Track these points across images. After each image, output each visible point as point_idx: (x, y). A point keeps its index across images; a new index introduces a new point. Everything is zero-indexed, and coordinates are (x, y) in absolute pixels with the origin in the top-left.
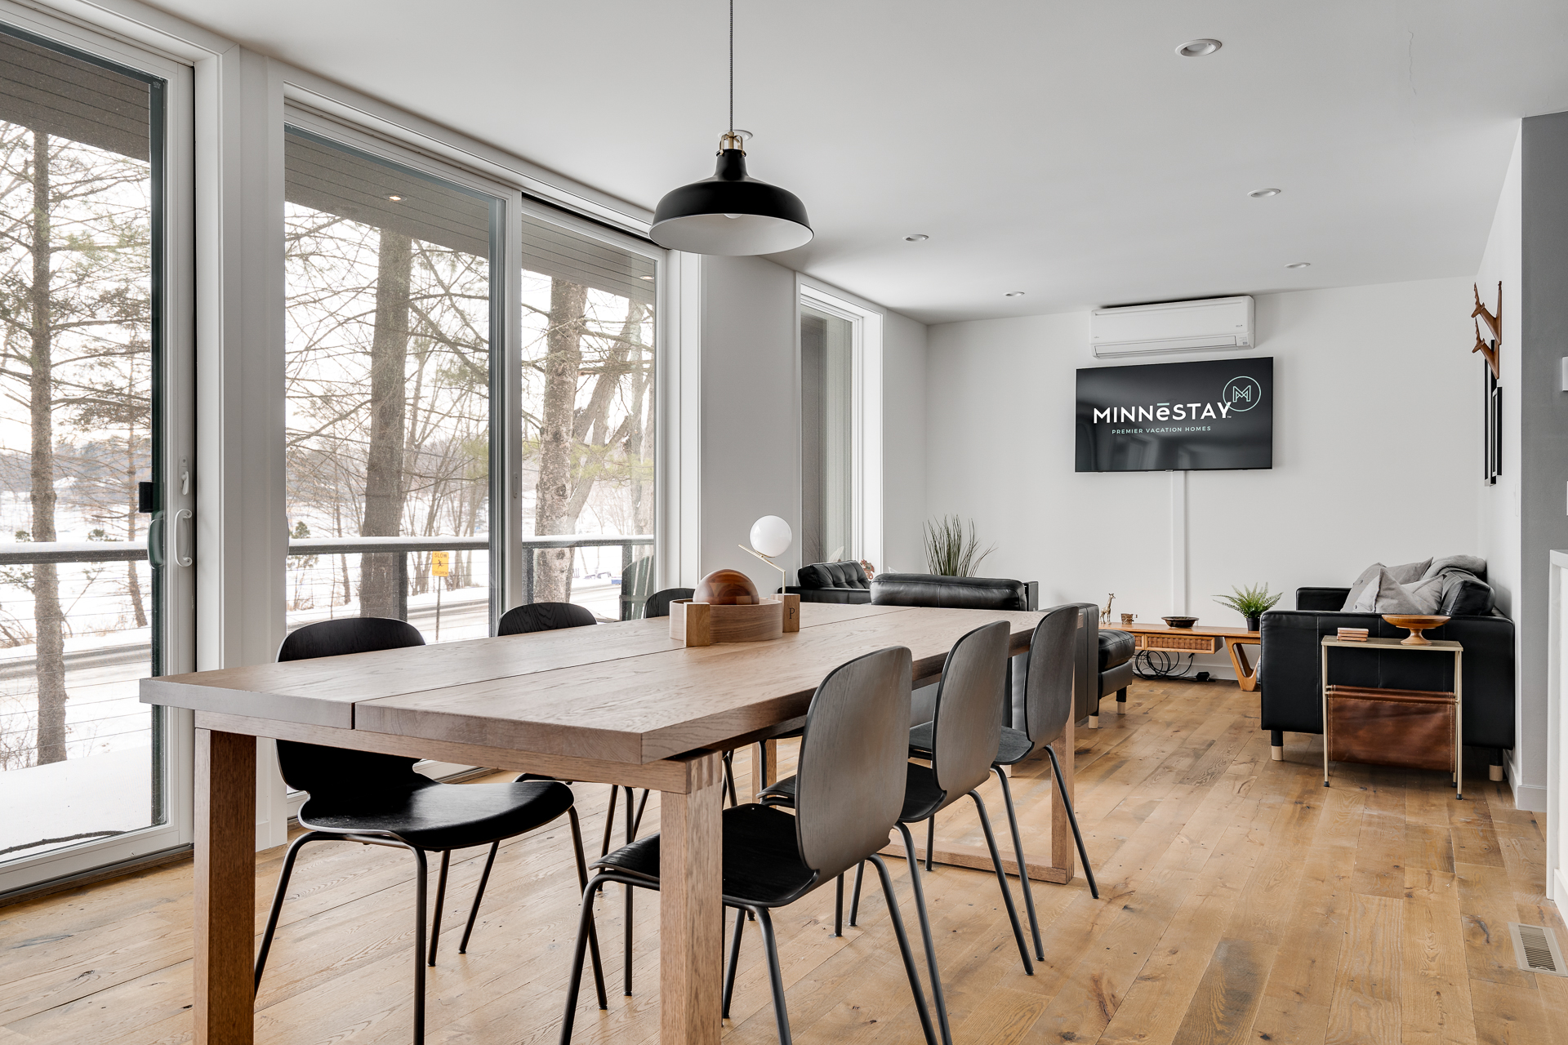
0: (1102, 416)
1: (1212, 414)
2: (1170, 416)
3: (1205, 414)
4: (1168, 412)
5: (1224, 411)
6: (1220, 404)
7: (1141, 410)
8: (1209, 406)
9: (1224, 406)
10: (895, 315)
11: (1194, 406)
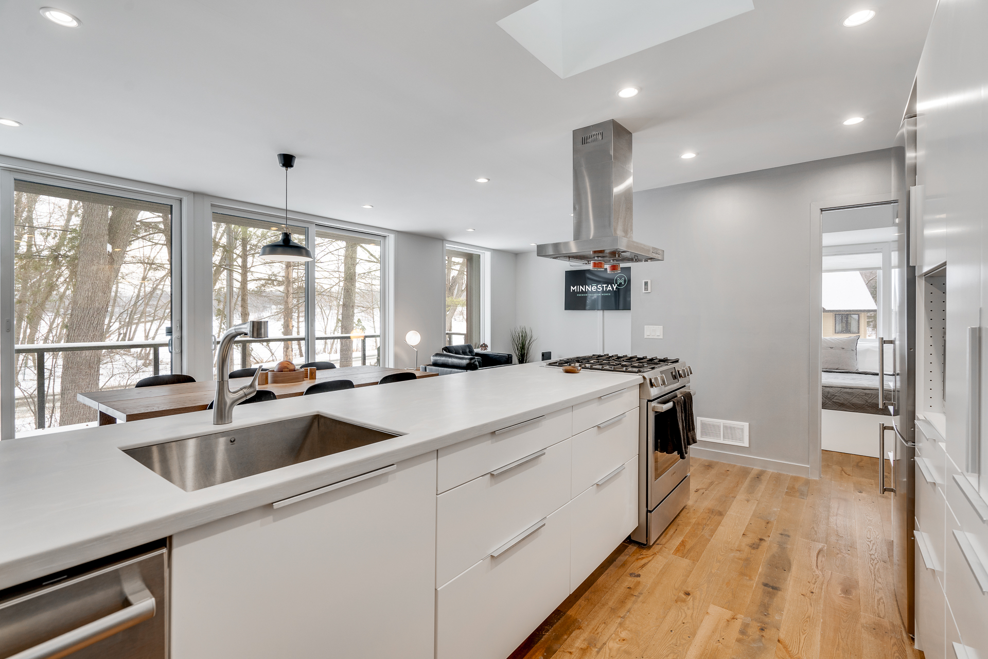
0: (574, 289)
1: (611, 289)
2: (597, 289)
3: (608, 289)
4: (596, 288)
5: (615, 288)
6: (613, 285)
7: (587, 287)
8: (610, 286)
9: (615, 286)
10: (496, 252)
11: (605, 285)
